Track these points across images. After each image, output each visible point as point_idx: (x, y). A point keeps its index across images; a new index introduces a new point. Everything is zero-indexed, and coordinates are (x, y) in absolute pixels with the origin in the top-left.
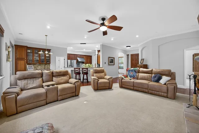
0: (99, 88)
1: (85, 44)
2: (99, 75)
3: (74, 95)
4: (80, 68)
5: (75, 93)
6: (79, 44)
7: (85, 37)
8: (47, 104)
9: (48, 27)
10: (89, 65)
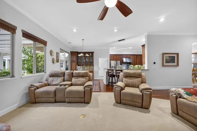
0: (122, 101)
1: (124, 39)
2: (130, 81)
3: (83, 101)
4: (113, 70)
5: (83, 99)
6: (117, 41)
7: (116, 31)
8: (56, 102)
9: (75, 31)
10: (139, 66)
